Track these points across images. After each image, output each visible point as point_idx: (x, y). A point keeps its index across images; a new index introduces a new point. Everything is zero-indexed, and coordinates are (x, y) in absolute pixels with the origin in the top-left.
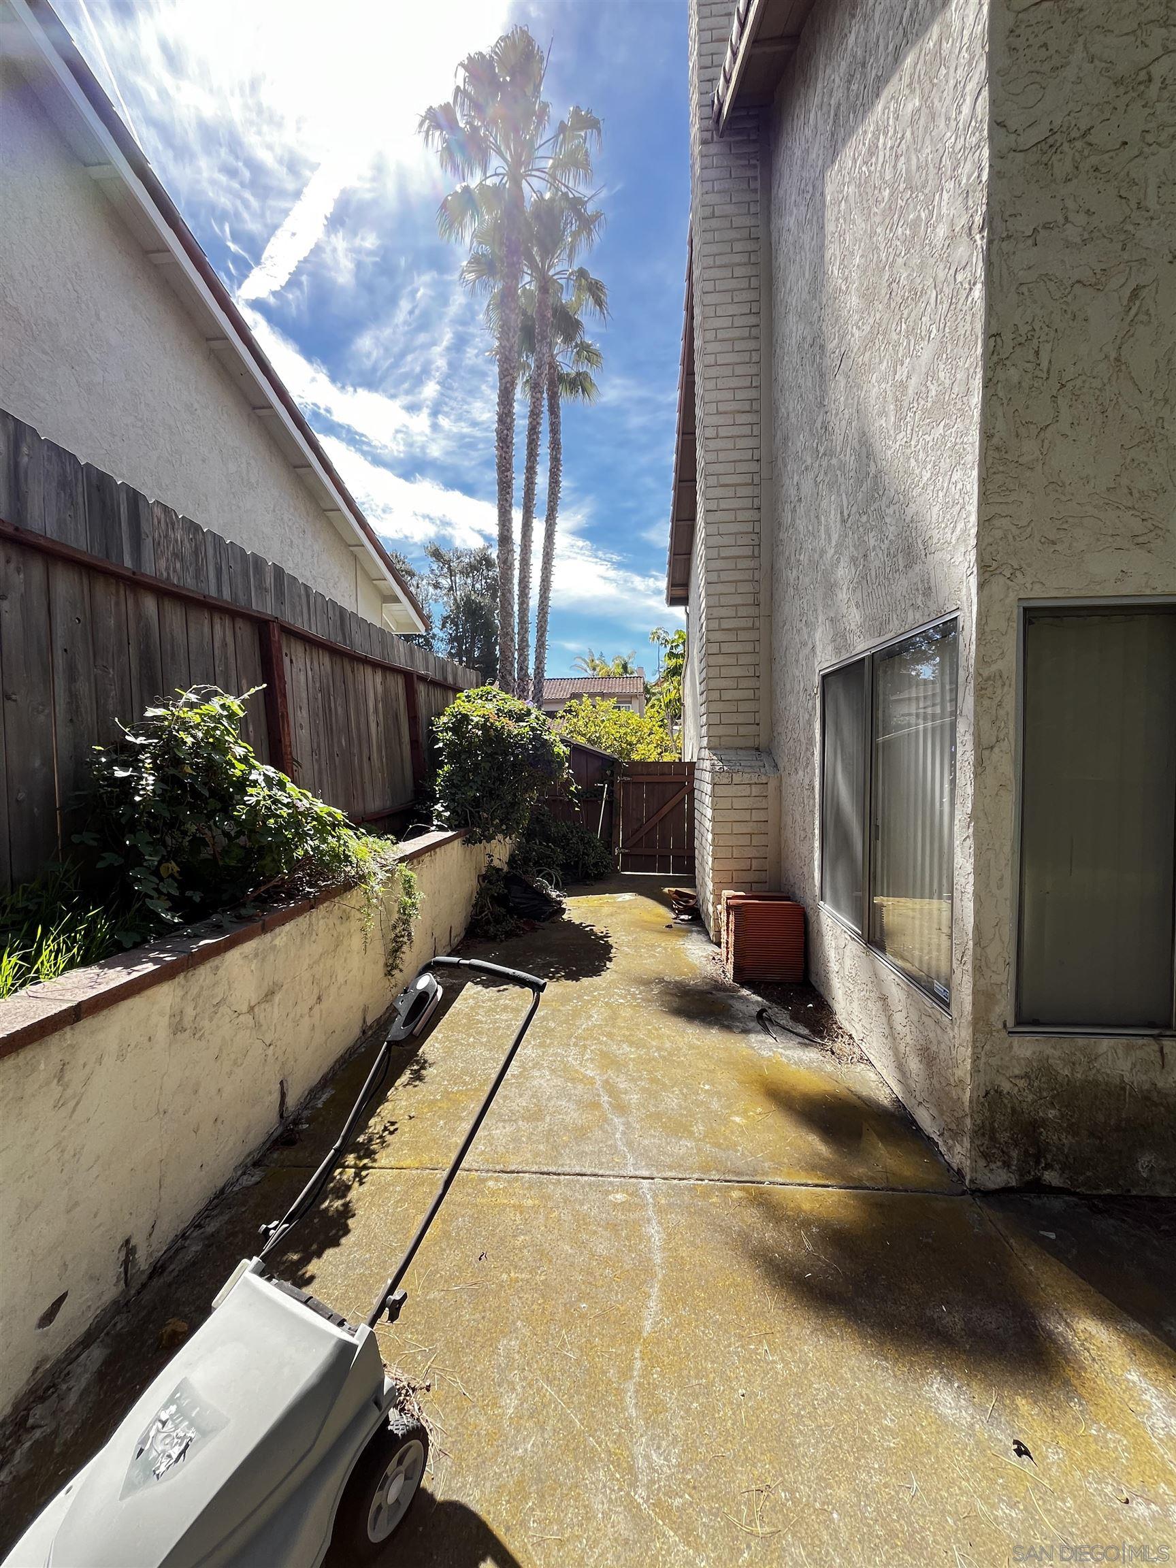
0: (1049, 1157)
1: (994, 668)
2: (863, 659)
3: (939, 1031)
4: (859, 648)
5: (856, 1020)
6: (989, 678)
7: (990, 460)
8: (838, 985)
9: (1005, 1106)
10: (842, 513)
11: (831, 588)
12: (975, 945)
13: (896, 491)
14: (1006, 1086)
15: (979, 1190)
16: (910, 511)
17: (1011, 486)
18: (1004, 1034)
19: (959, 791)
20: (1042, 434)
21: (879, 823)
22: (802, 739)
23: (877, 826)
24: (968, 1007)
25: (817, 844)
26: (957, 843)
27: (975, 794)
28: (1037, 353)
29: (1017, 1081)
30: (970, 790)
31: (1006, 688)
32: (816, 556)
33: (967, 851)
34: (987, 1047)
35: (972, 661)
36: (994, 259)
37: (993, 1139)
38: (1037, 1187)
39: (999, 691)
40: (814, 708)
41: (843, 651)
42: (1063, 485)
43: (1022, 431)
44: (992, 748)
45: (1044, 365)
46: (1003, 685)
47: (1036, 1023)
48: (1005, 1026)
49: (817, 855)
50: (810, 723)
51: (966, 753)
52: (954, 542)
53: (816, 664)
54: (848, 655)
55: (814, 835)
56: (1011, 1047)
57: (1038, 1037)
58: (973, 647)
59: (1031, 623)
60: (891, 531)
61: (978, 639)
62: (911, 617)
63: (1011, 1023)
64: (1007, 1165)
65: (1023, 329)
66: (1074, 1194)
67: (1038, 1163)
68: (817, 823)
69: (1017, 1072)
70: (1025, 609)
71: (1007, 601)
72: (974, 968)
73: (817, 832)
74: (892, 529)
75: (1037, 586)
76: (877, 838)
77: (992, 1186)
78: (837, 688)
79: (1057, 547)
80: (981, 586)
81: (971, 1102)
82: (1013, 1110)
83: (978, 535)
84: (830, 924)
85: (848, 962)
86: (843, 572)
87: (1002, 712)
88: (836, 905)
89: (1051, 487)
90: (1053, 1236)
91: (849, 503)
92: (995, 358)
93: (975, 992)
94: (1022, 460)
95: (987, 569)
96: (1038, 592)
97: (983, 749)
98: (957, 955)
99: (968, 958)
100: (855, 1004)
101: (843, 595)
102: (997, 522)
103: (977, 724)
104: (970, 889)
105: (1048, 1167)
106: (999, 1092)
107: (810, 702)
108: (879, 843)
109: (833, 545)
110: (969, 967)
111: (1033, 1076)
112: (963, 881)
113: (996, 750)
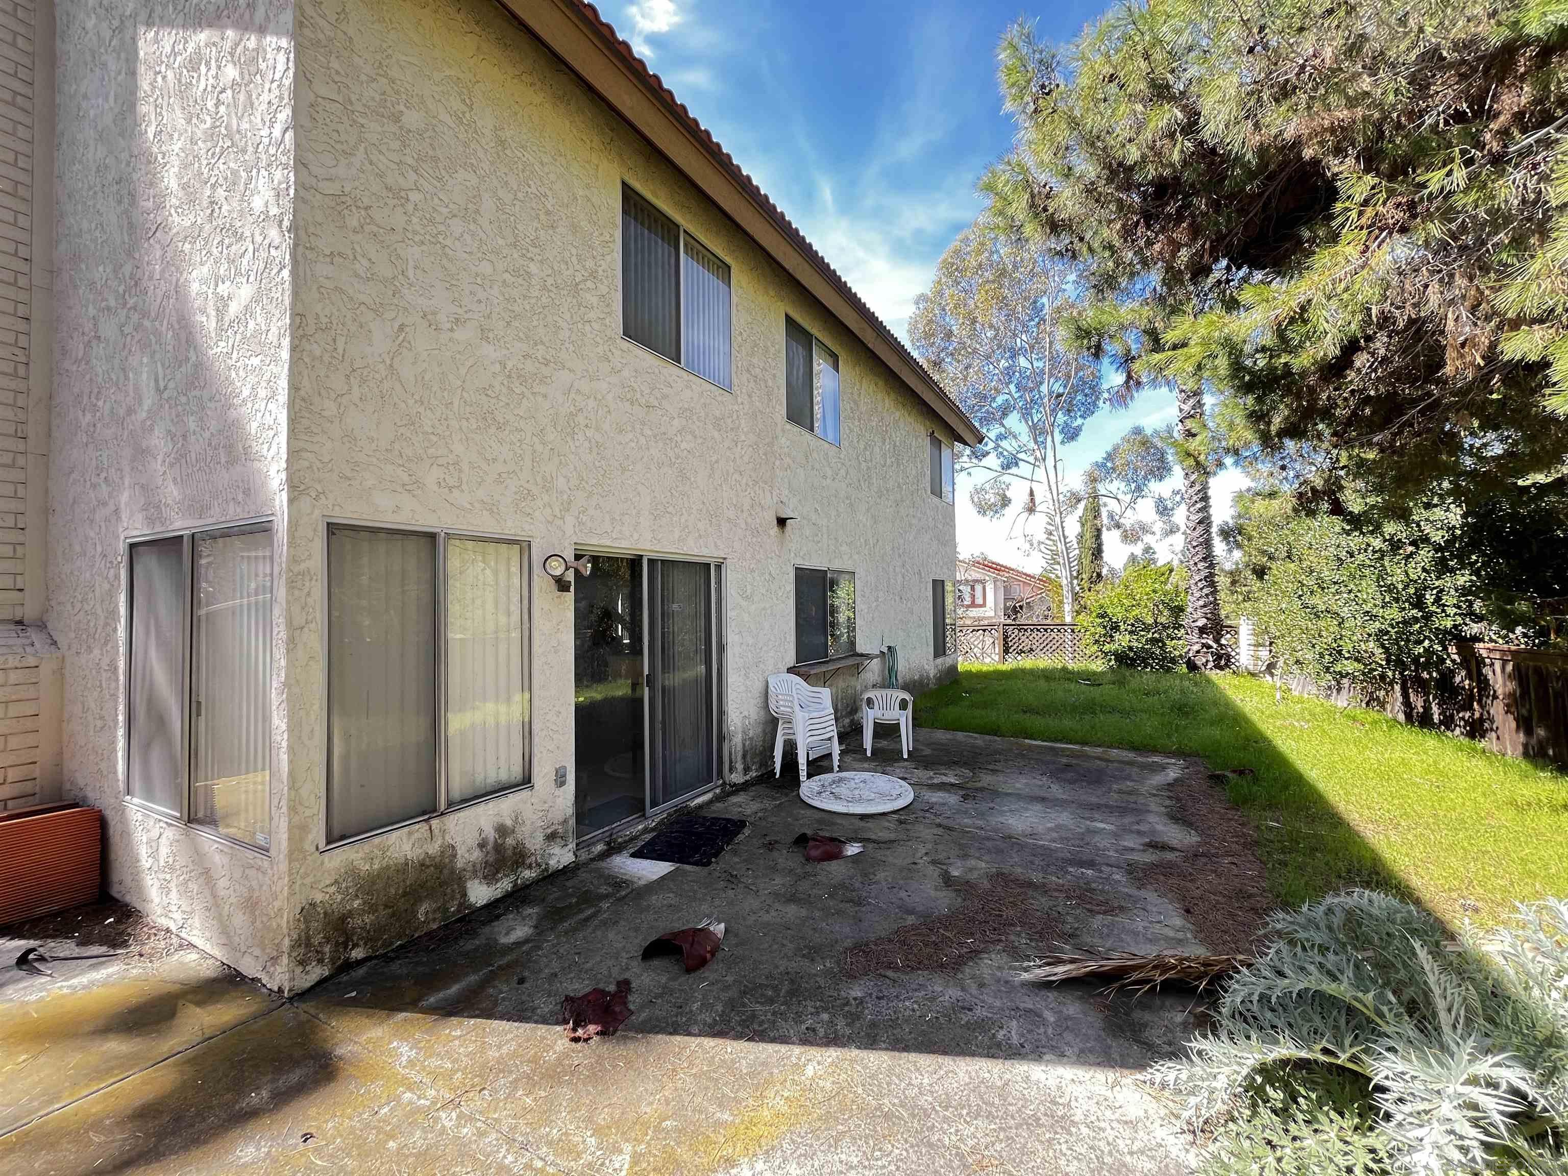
0: (355, 938)
1: (303, 566)
2: (182, 536)
3: (260, 875)
4: (178, 524)
5: (174, 908)
6: (299, 574)
7: (297, 407)
8: (150, 883)
9: (319, 914)
10: (156, 381)
11: (141, 453)
12: (290, 789)
13: (217, 391)
14: (319, 897)
15: (297, 994)
16: (233, 414)
17: (315, 431)
18: (317, 854)
19: (275, 665)
20: (339, 399)
21: (202, 699)
22: (99, 611)
23: (199, 703)
24: (284, 844)
25: (121, 732)
26: (274, 707)
27: (287, 667)
28: (334, 340)
29: (328, 890)
30: (283, 663)
31: (313, 582)
32: (122, 412)
33: (282, 713)
34: (302, 871)
35: (284, 559)
36: (299, 258)
37: (308, 945)
38: (349, 966)
39: (307, 584)
40: (117, 577)
41: (158, 524)
42: (355, 439)
43: (323, 392)
44: (302, 628)
45: (340, 351)
46: (311, 580)
47: (343, 838)
48: (317, 849)
49: (121, 744)
50: (111, 595)
51: (280, 633)
52: (269, 459)
53: (121, 530)
54: (160, 530)
55: (116, 721)
56: (322, 863)
57: (345, 848)
58: (285, 548)
59: (333, 534)
60: (213, 425)
61: (288, 542)
62: (231, 512)
63: (322, 846)
64: (320, 961)
65: (325, 320)
66: (376, 957)
67: (346, 948)
68: (121, 708)
69: (328, 882)
70: (328, 524)
71: (314, 516)
72: (289, 808)
73: (121, 718)
74: (213, 422)
75: (337, 508)
76: (199, 714)
77: (308, 985)
78: (149, 563)
79: (352, 482)
80: (291, 501)
81: (288, 922)
82: (325, 913)
83: (287, 461)
84: (140, 818)
85: (164, 851)
86: (158, 441)
87: (310, 600)
88: (149, 795)
89: (346, 439)
90: (354, 994)
91: (165, 375)
92: (301, 332)
93: (290, 829)
94: (325, 413)
95: (295, 487)
96: (337, 512)
97: (294, 630)
98: (275, 802)
99: (284, 803)
100: (174, 895)
101: (158, 466)
102: (305, 455)
103: (288, 610)
104: (284, 744)
105: (355, 946)
106: (313, 905)
107: (112, 571)
108: (202, 718)
109: (146, 408)
110: (284, 809)
111: (341, 880)
112: (279, 738)
113: (306, 630)
